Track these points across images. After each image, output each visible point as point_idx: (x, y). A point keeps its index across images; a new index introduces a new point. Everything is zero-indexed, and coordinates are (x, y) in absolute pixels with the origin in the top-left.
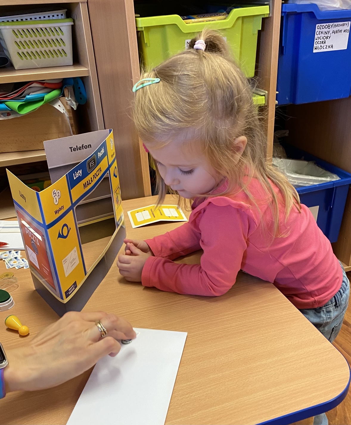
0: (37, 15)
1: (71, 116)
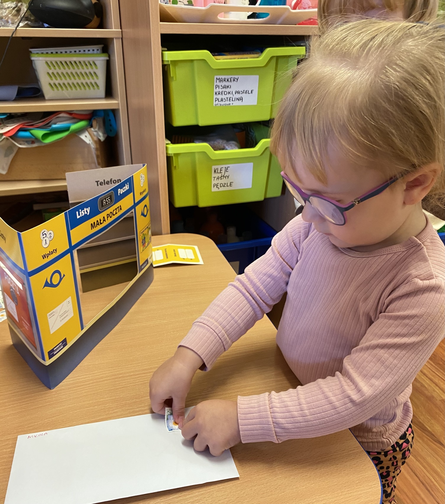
1: (98, 147)
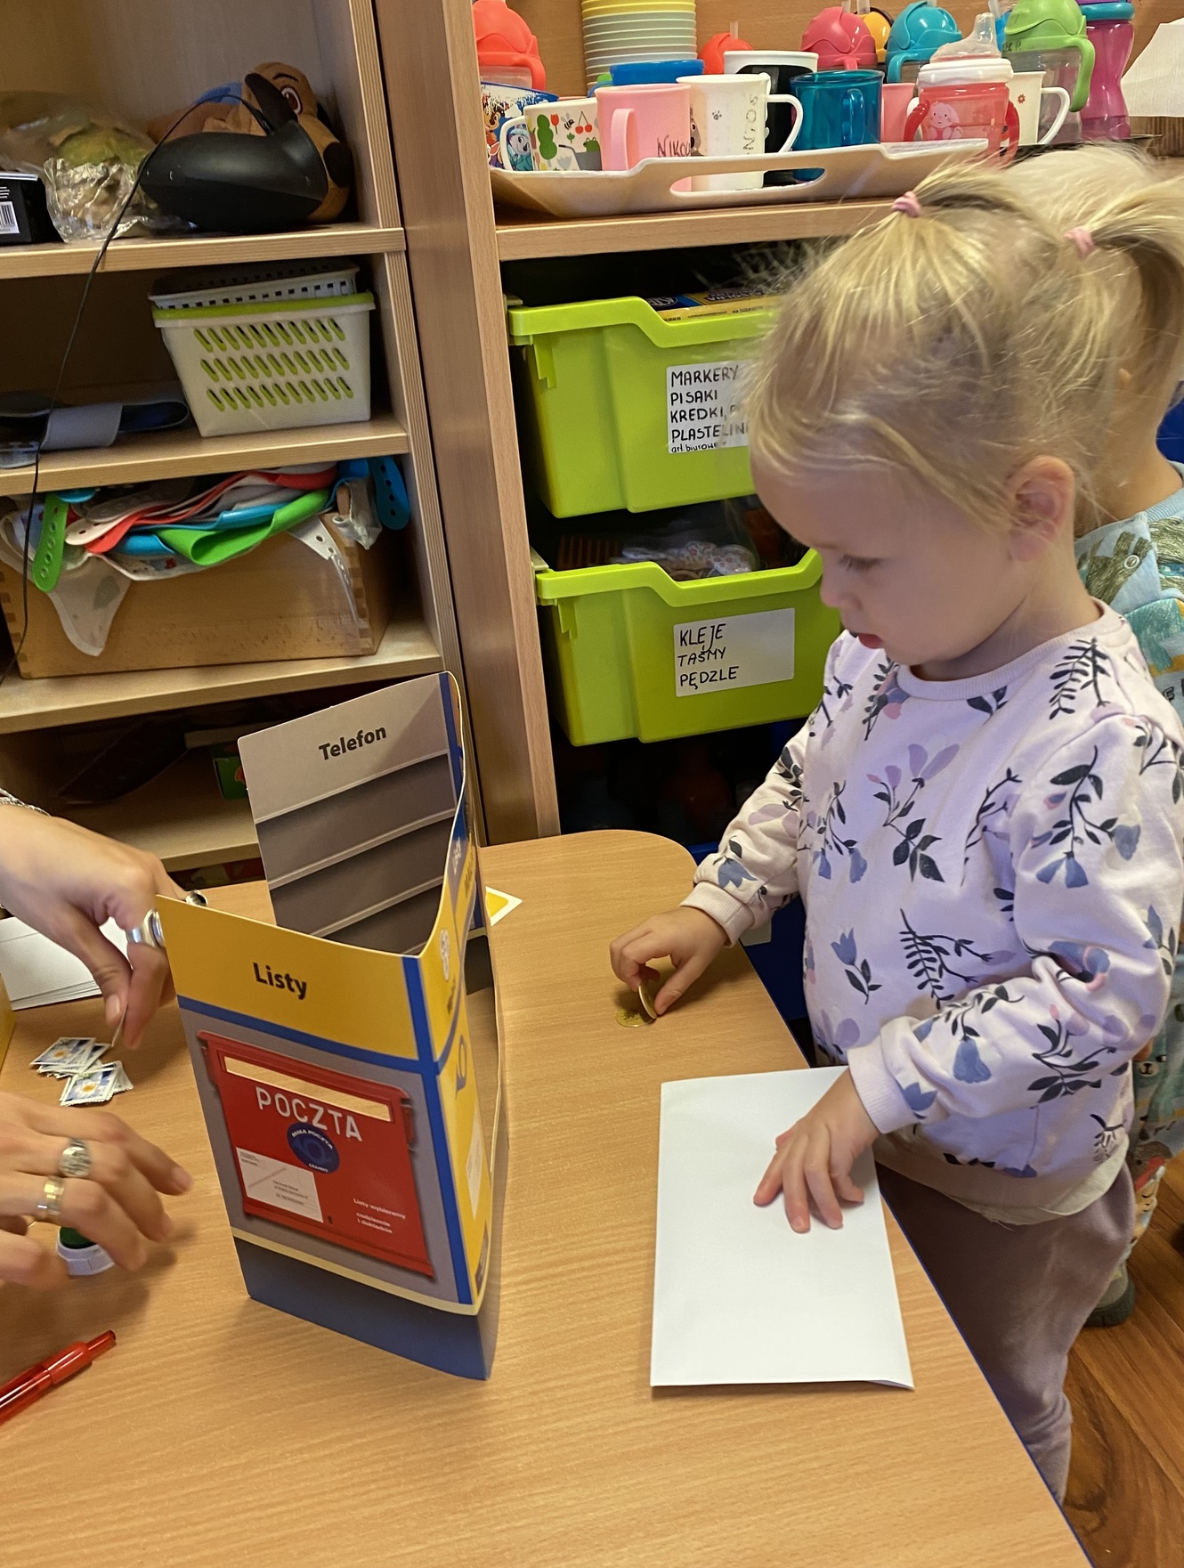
1: (357, 565)
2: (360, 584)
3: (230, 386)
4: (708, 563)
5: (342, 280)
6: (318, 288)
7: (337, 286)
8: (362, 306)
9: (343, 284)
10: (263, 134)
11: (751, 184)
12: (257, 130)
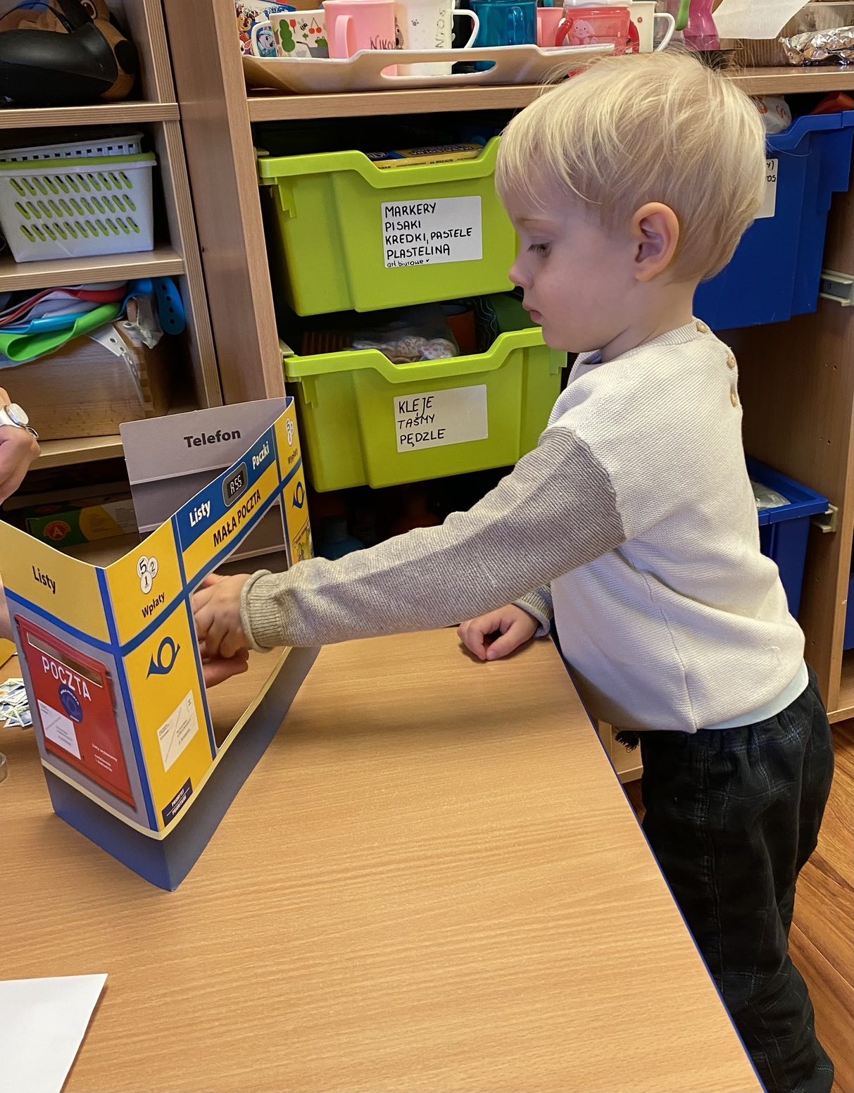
0: (73, 147)
1: (144, 362)
2: (146, 377)
3: (39, 223)
4: (420, 352)
5: (131, 143)
6: (110, 148)
7: (125, 148)
8: (146, 163)
9: (131, 146)
10: (65, 31)
11: (443, 71)
12: (61, 29)
